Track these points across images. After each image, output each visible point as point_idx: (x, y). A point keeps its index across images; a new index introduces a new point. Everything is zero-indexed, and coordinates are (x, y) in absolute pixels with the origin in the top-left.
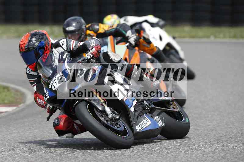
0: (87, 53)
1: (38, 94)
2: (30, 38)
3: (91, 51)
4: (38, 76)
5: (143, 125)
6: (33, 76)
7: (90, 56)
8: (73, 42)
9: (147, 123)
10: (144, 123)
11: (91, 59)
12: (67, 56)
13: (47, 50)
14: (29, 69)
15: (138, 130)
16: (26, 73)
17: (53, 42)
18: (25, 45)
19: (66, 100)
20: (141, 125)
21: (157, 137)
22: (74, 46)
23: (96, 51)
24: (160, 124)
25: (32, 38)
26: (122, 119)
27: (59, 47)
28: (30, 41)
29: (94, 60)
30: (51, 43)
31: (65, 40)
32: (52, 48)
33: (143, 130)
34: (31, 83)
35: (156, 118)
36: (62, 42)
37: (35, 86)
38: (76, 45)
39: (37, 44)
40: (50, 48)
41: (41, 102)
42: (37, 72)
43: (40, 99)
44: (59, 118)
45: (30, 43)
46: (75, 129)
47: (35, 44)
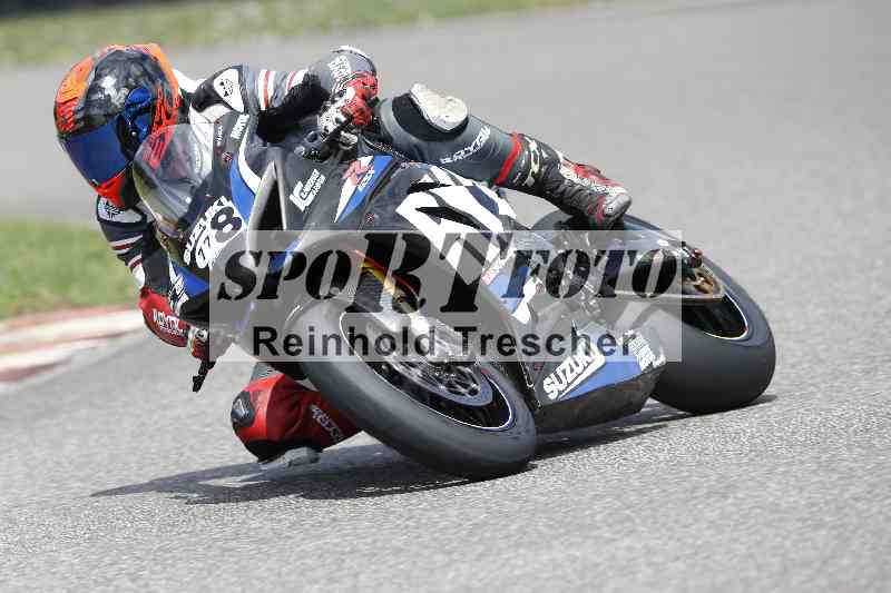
0: (326, 109)
1: (154, 296)
2: (93, 75)
3: (340, 102)
5: (572, 370)
6: (127, 230)
7: (337, 121)
8: (267, 74)
9: (589, 364)
10: (577, 365)
11: (343, 133)
12: (245, 128)
13: (164, 120)
14: (108, 205)
15: (553, 397)
16: (100, 219)
18: (75, 108)
20: (564, 372)
21: (643, 410)
22: (271, 93)
23: (359, 101)
24: (647, 359)
28: (94, 88)
30: (182, 90)
31: (235, 72)
33: (572, 391)
36: (222, 84)
37: (140, 265)
38: (276, 88)
39: (122, 101)
40: (176, 113)
41: (169, 324)
42: (138, 211)
43: (162, 314)
44: (252, 392)
45: (93, 98)
46: (319, 426)
47: (113, 101)
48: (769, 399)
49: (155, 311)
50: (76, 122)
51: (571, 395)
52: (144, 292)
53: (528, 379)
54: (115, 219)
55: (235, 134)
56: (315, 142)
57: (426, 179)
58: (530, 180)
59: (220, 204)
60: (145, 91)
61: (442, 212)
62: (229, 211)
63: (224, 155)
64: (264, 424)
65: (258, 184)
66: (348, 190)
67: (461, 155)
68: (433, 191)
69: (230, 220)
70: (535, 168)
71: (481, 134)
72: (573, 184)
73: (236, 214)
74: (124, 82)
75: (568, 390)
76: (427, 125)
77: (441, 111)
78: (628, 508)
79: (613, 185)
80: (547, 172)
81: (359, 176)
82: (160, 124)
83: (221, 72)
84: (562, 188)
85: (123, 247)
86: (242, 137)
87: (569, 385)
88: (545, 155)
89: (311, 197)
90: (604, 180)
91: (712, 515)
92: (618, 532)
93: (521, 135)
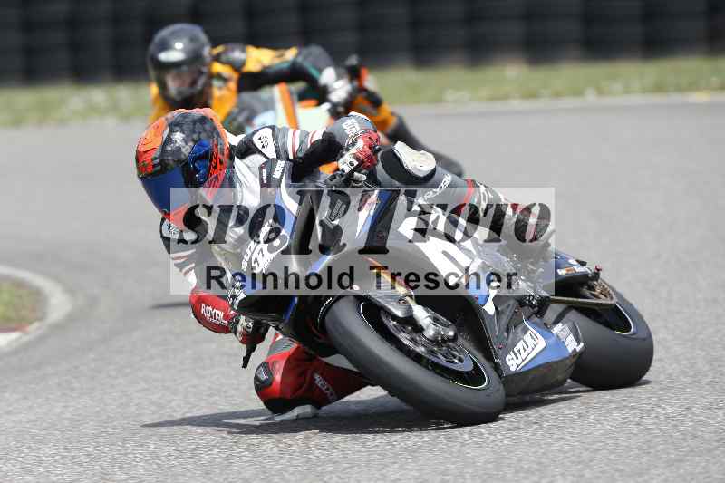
0: (342, 156)
2: (167, 131)
3: (353, 150)
5: (524, 350)
7: (351, 164)
8: (294, 134)
9: (535, 346)
10: (528, 346)
12: (283, 171)
13: (218, 165)
15: (513, 369)
16: (162, 237)
17: (234, 140)
18: (153, 156)
19: (296, 299)
20: (519, 351)
24: (572, 345)
25: (172, 132)
26: (462, 336)
27: (253, 153)
28: (168, 140)
29: (365, 174)
30: (229, 144)
31: (270, 131)
32: (232, 159)
33: (525, 365)
35: (557, 329)
36: (260, 139)
38: (301, 143)
39: (189, 151)
40: (225, 160)
41: (215, 316)
43: (210, 309)
44: (270, 362)
45: (169, 148)
46: (320, 389)
47: (183, 150)
48: (647, 382)
49: (203, 305)
51: (526, 369)
53: (496, 355)
55: (276, 175)
56: (334, 181)
60: (204, 144)
64: (279, 387)
71: (445, 180)
74: (190, 137)
75: (523, 364)
76: (407, 172)
77: (417, 162)
82: (215, 167)
83: (258, 131)
86: (282, 176)
87: (523, 360)
93: (473, 181)
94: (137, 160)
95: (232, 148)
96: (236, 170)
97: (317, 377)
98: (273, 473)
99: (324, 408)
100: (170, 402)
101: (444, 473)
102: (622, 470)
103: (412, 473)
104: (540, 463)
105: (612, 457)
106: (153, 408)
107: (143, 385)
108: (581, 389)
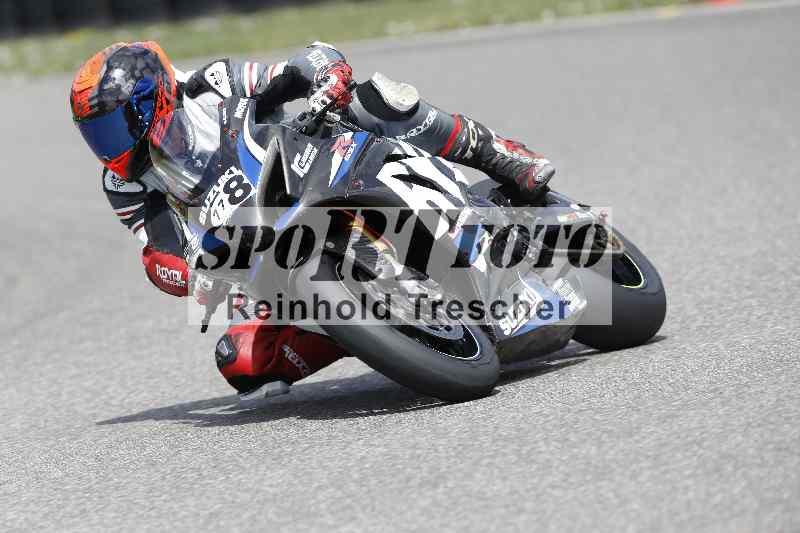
0: (313, 93)
1: (157, 253)
2: (105, 68)
3: (325, 87)
4: (145, 196)
6: (130, 198)
7: (323, 102)
8: (251, 67)
11: (328, 113)
12: (246, 110)
13: (165, 105)
14: (114, 177)
16: (105, 190)
18: (90, 95)
21: (567, 348)
22: (254, 83)
23: (341, 85)
25: (110, 68)
28: (106, 78)
29: (339, 114)
30: (177, 81)
31: (223, 64)
34: (124, 221)
36: (213, 75)
37: (143, 228)
38: (260, 78)
39: (130, 89)
40: (173, 100)
41: (172, 277)
42: (140, 183)
43: (166, 269)
44: (233, 334)
45: (106, 87)
46: (291, 363)
47: (123, 89)
49: (158, 266)
50: (91, 107)
51: (521, 332)
52: (147, 251)
54: (122, 190)
55: (238, 114)
56: (305, 121)
57: (397, 151)
58: (469, 154)
59: (231, 172)
60: (148, 82)
61: (412, 179)
62: (239, 179)
63: (231, 132)
65: (263, 155)
66: (336, 161)
67: (414, 133)
68: (404, 161)
69: (240, 185)
70: (473, 143)
71: (429, 115)
72: (504, 157)
73: (246, 181)
74: (131, 74)
76: (387, 107)
77: (398, 96)
78: (348, 497)
79: (539, 158)
80: (482, 147)
81: (344, 148)
82: (161, 108)
83: (210, 65)
84: (494, 161)
85: (128, 213)
86: (244, 116)
88: (480, 133)
89: (308, 167)
90: (530, 153)
91: (424, 503)
92: (341, 519)
93: (460, 116)
94: (72, 102)
95: (181, 85)
96: (186, 110)
97: (287, 349)
98: (226, 459)
99: (295, 384)
100: (105, 387)
101: (415, 447)
102: (611, 431)
103: (380, 449)
104: (519, 430)
105: (597, 417)
106: (88, 396)
107: (74, 371)
108: (589, 351)
